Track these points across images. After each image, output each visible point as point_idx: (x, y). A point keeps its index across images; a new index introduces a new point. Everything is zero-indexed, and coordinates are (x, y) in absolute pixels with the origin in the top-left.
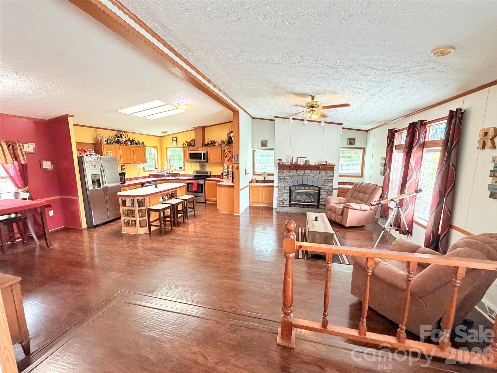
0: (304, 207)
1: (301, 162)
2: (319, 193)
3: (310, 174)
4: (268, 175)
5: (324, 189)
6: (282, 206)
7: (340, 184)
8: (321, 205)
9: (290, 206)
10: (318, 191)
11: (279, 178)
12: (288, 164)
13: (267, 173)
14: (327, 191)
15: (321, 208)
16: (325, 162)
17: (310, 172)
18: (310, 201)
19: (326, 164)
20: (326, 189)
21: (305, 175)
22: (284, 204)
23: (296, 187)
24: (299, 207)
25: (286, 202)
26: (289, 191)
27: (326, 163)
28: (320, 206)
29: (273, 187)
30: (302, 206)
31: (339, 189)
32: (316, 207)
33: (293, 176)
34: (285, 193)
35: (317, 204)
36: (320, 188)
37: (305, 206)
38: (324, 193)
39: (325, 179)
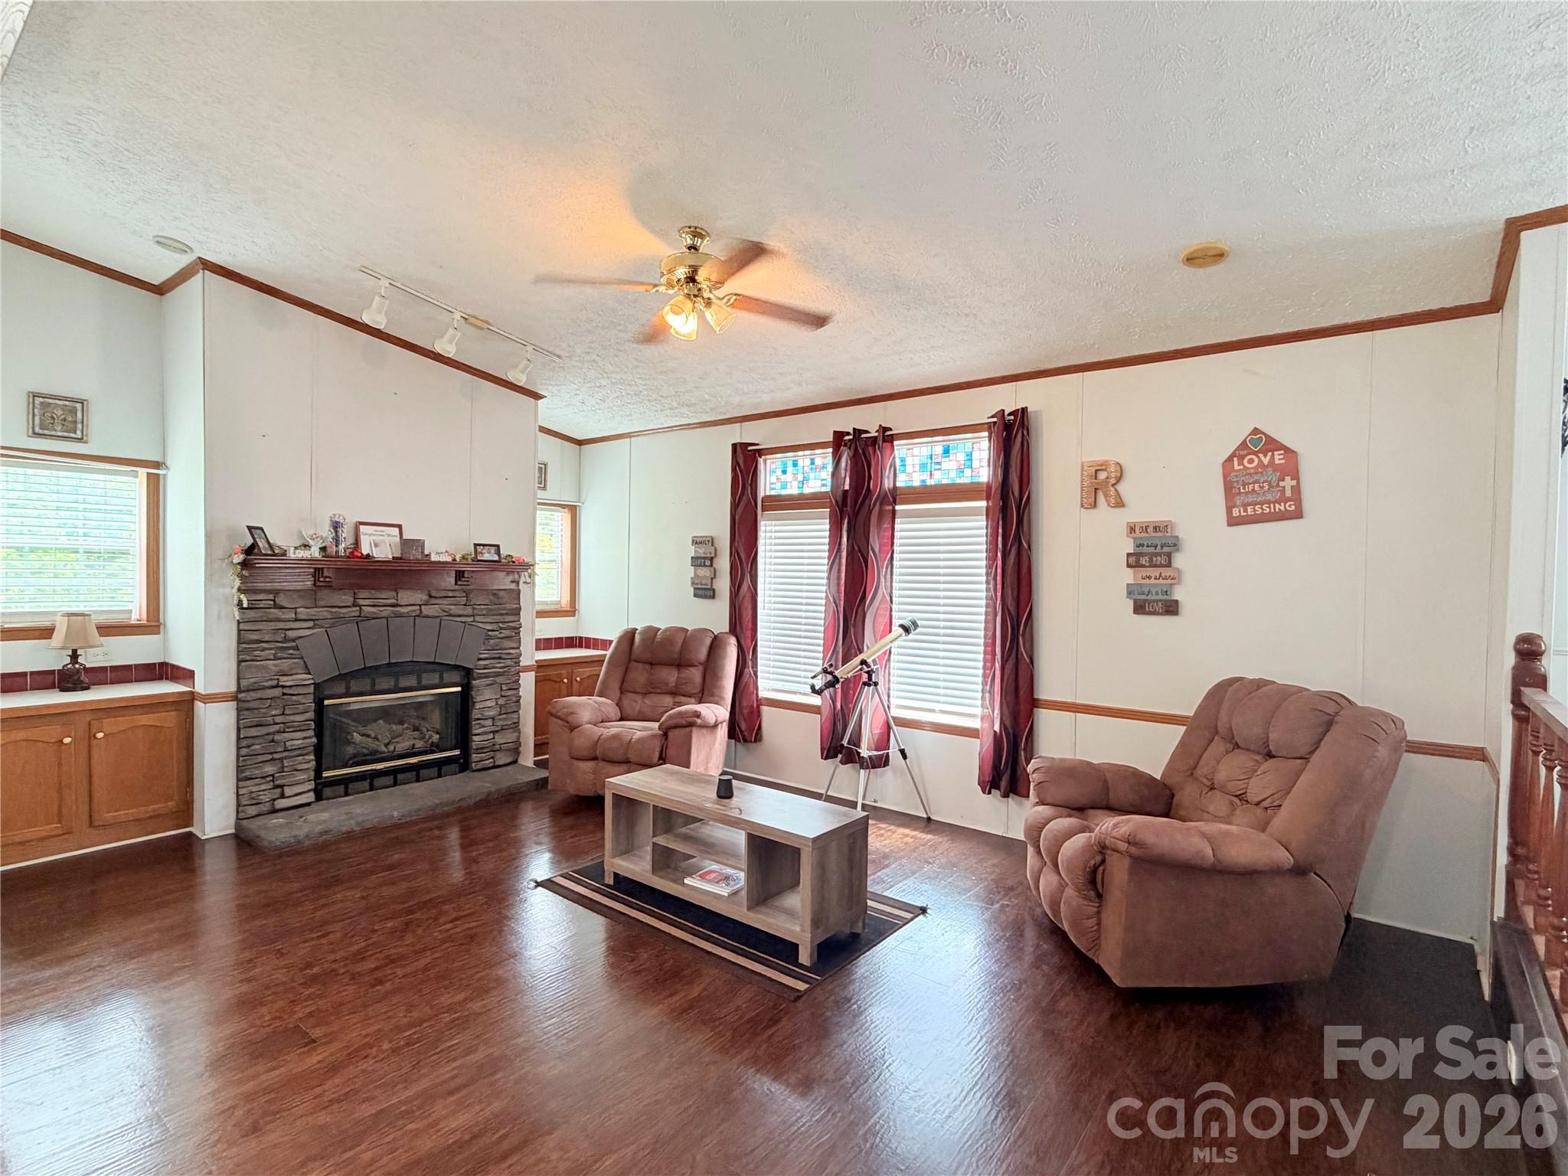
0: (395, 784)
1: (379, 546)
2: (465, 699)
3: (426, 610)
4: (106, 630)
5: (487, 676)
6: (275, 811)
7: (544, 644)
8: (480, 750)
9: (319, 797)
10: (459, 689)
11: (239, 642)
12: (303, 554)
13: (103, 619)
14: (499, 680)
15: (479, 767)
16: (493, 550)
17: (425, 597)
18: (420, 744)
19: (496, 558)
20: (498, 675)
21: (400, 616)
22: (288, 791)
23: (353, 683)
24: (372, 788)
25: (303, 776)
26: (311, 715)
27: (498, 552)
28: (475, 757)
29: (186, 704)
30: (389, 780)
31: (541, 666)
32: (455, 767)
33: (339, 620)
34: (286, 728)
35: (457, 752)
36: (468, 673)
37: (400, 777)
38: (488, 694)
39: (489, 627)
